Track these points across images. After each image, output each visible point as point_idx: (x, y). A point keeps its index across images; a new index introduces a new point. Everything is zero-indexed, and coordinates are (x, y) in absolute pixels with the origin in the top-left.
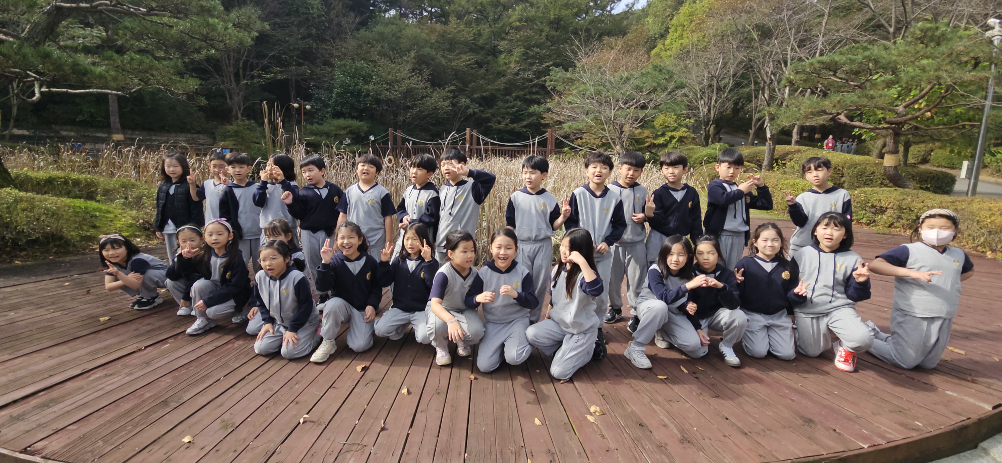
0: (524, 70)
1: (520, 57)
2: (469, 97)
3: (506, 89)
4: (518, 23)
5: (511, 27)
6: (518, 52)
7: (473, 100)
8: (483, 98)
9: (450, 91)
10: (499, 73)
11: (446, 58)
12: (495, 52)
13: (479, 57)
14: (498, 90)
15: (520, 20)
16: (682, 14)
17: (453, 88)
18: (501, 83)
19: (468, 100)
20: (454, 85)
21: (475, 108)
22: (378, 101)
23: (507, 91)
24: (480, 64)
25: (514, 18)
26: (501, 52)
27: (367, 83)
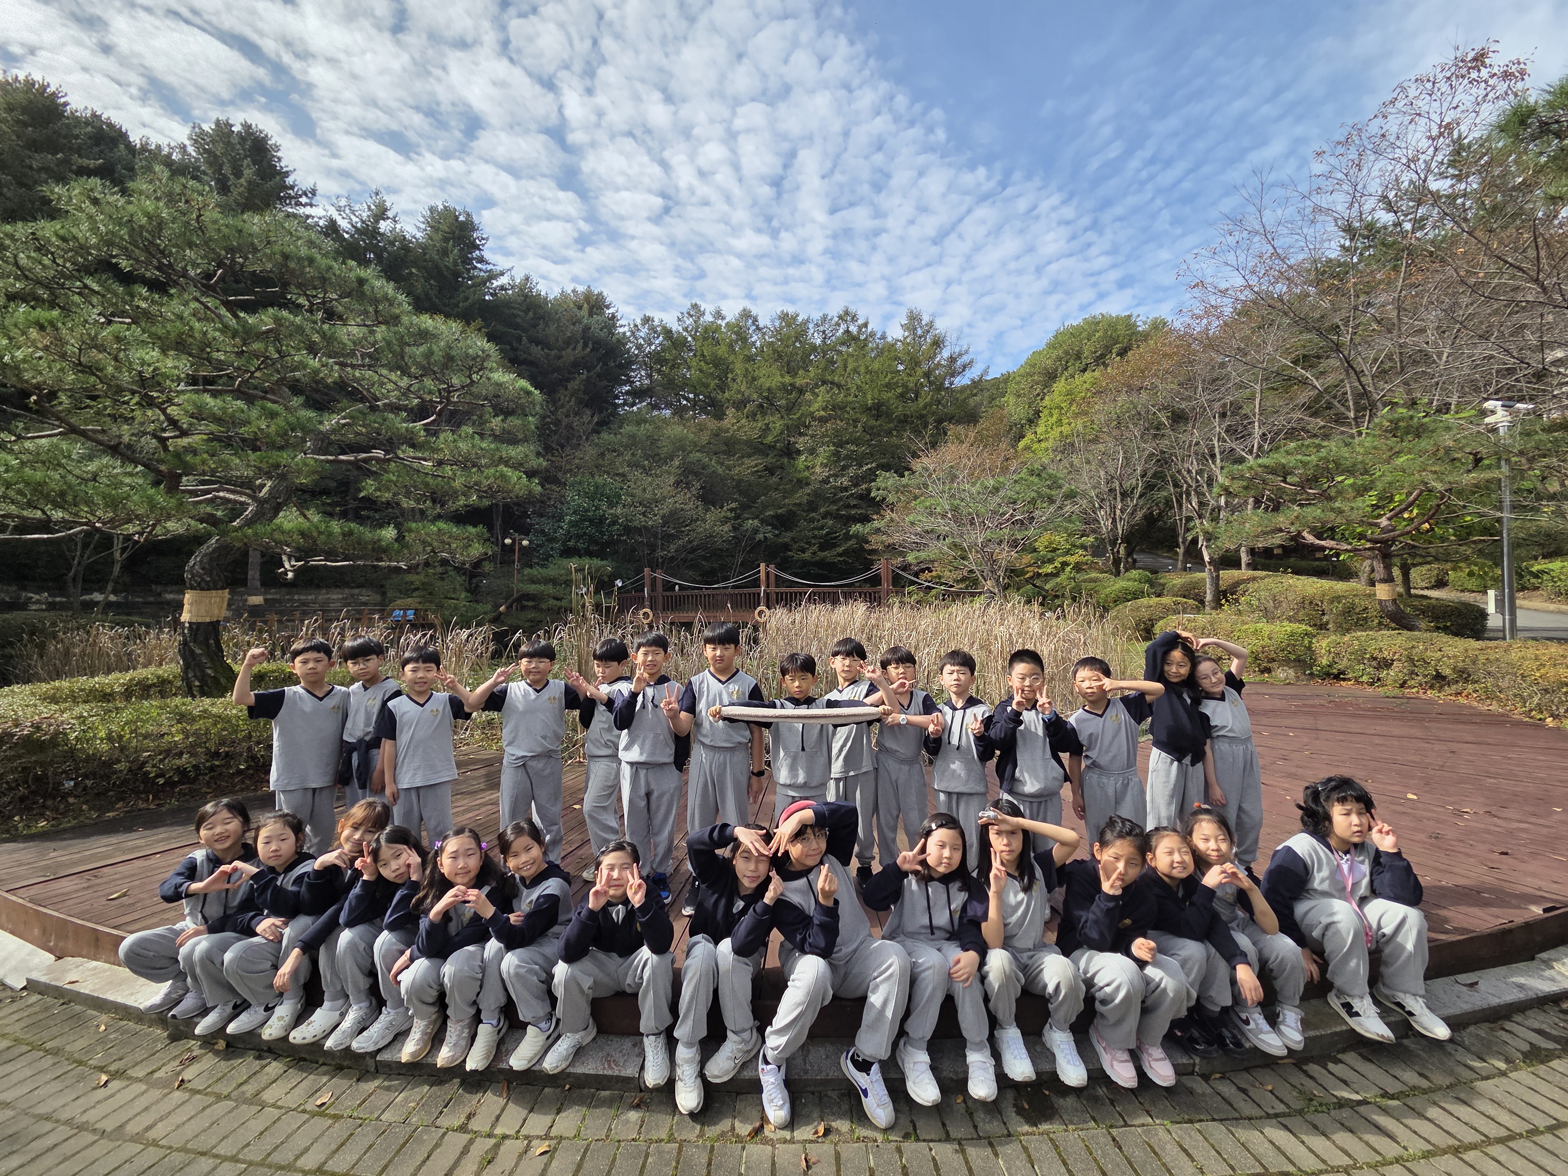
0: (835, 476)
1: (828, 458)
2: (757, 517)
3: (810, 502)
4: (822, 413)
5: (814, 419)
6: (825, 452)
7: (762, 521)
8: (777, 517)
9: (731, 510)
10: (799, 481)
11: (722, 464)
12: (790, 452)
13: (770, 460)
14: (800, 504)
15: (824, 409)
16: (1056, 393)
17: (734, 505)
18: (802, 496)
19: (756, 522)
20: (736, 500)
21: (766, 533)
22: (628, 530)
23: (812, 506)
24: (770, 470)
25: (816, 406)
26: (799, 453)
27: (611, 505)
